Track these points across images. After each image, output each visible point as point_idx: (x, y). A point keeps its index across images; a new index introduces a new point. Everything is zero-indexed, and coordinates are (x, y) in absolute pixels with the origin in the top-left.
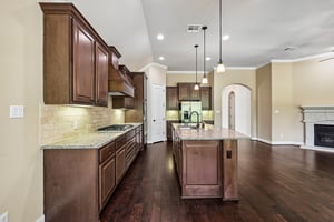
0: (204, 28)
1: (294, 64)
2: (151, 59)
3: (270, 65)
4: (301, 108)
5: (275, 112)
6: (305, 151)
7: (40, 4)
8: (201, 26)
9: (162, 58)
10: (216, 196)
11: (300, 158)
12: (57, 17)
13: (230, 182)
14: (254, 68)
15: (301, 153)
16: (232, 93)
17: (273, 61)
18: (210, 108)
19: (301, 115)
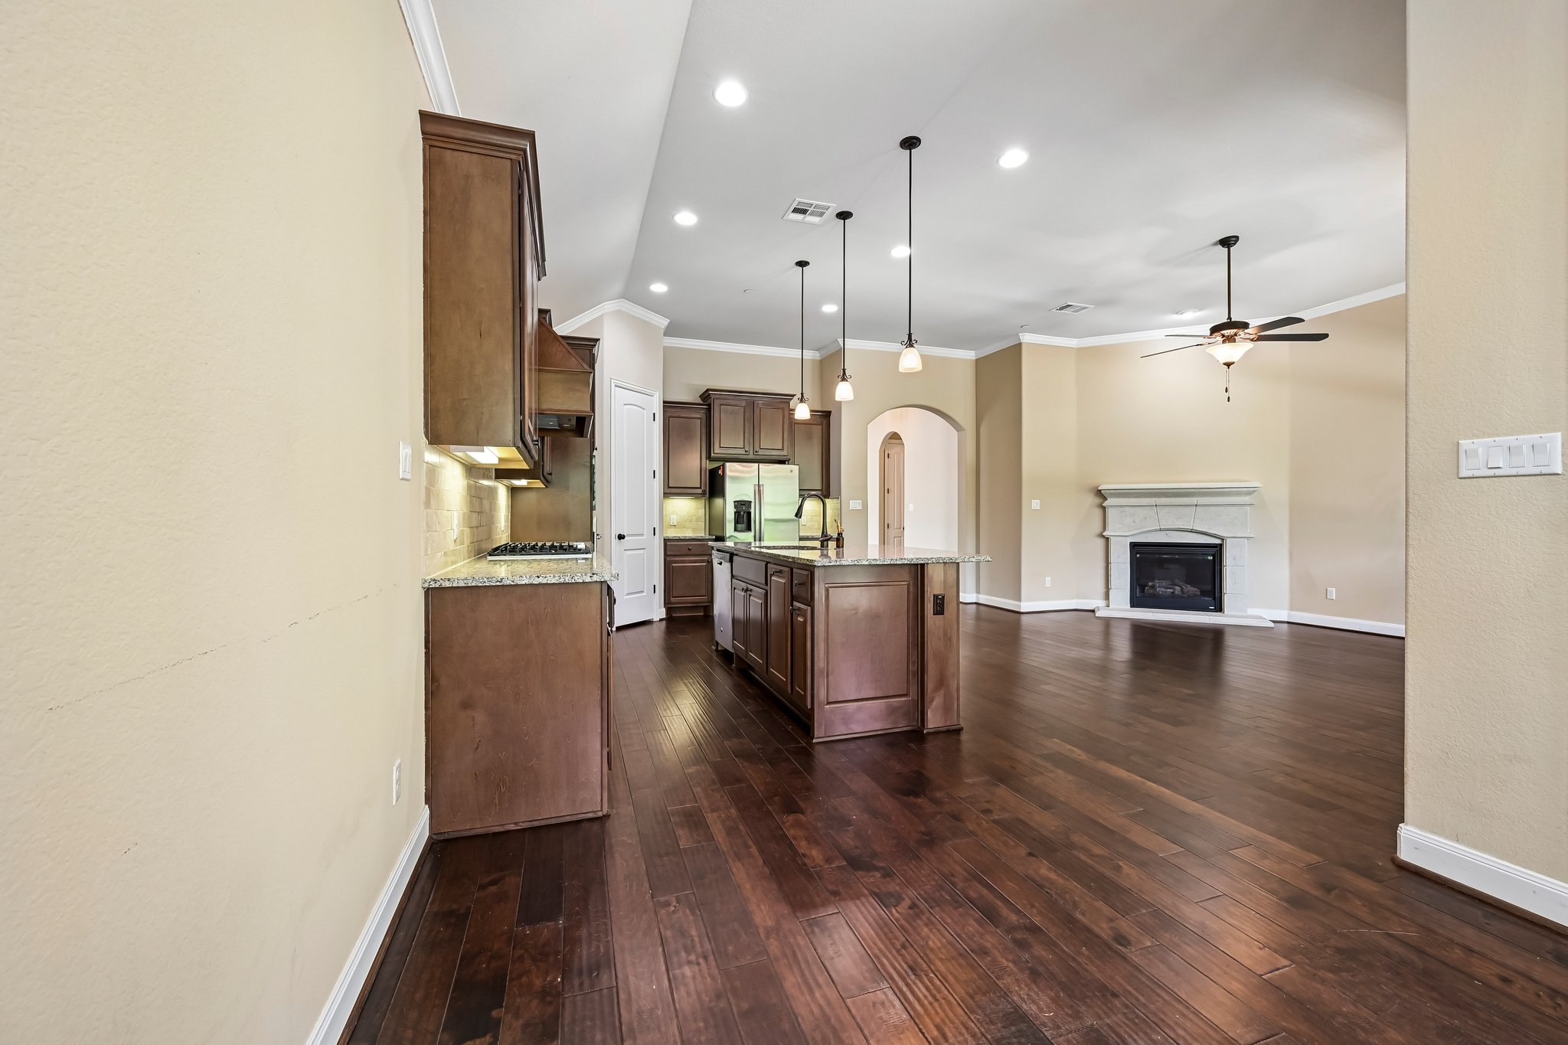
0: (844, 216)
1: (1081, 351)
2: (618, 287)
3: (1018, 347)
4: (1100, 494)
5: (1032, 504)
6: (1107, 622)
7: (425, 117)
8: (836, 207)
9: (659, 288)
10: (902, 726)
11: (1098, 639)
12: (465, 163)
13: (942, 683)
14: (971, 355)
15: (1098, 628)
16: (895, 437)
17: (1027, 338)
18: (825, 493)
19: (1098, 512)
